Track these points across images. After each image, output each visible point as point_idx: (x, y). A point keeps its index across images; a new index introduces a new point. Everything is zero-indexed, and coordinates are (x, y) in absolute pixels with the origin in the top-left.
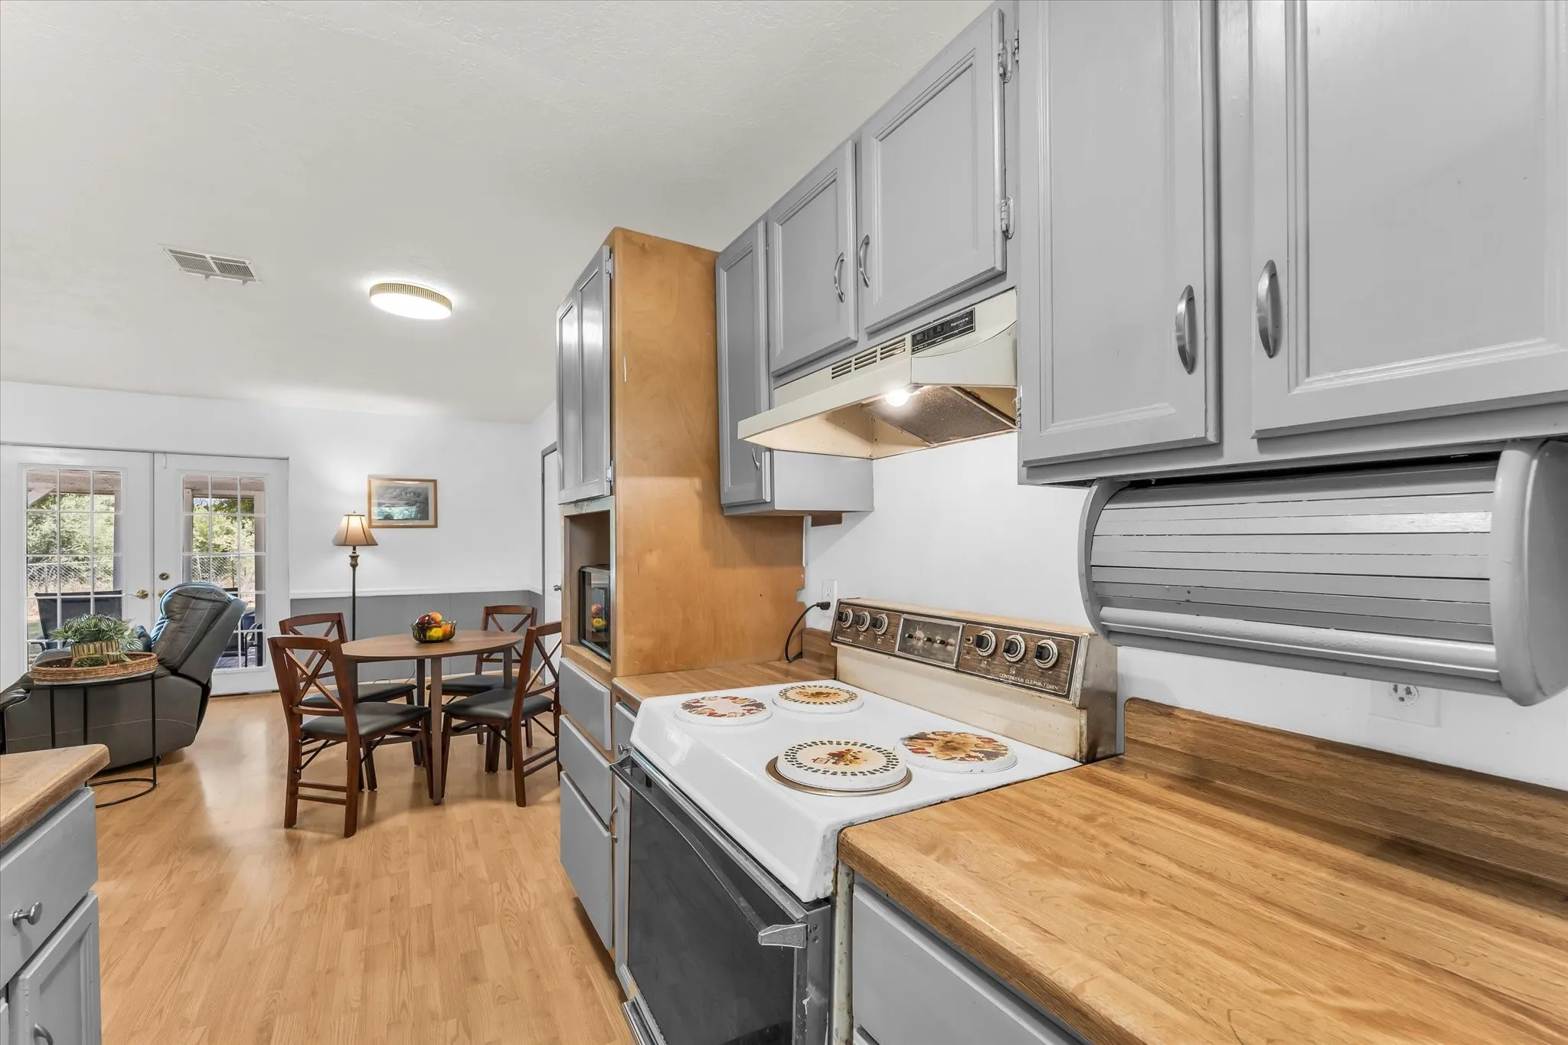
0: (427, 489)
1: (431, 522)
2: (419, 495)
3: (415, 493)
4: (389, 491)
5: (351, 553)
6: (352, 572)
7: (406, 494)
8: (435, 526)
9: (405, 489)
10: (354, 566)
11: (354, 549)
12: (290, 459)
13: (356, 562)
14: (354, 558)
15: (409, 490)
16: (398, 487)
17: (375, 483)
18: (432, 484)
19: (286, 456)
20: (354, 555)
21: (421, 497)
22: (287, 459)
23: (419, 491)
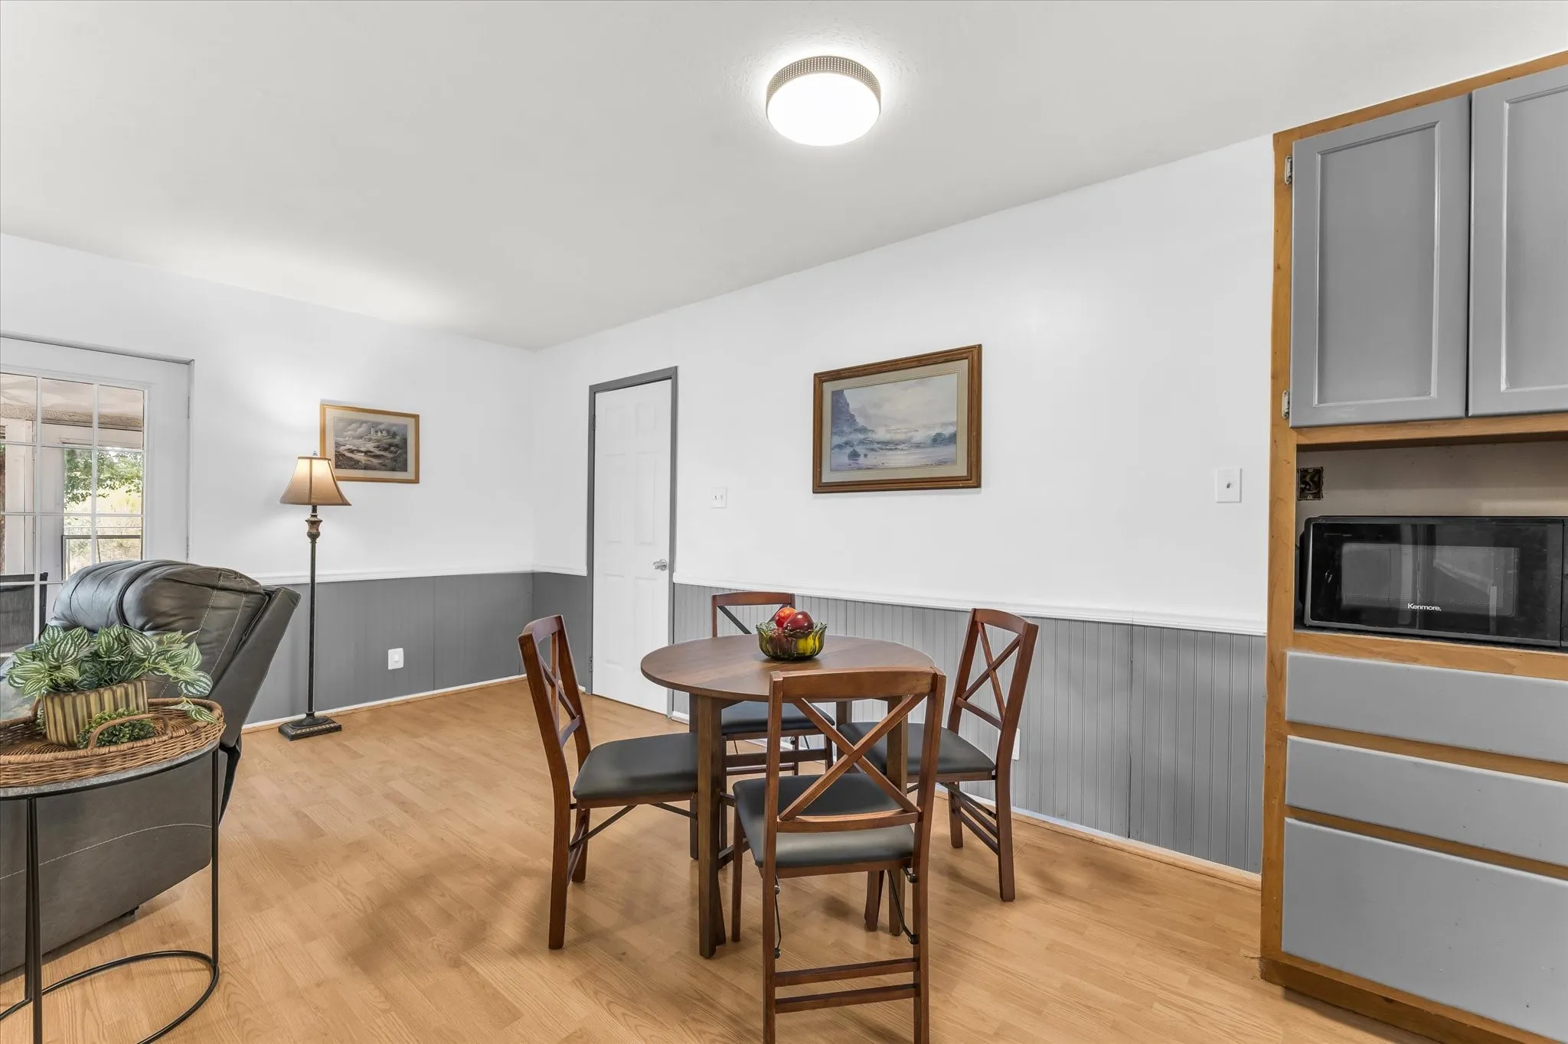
0: (406, 426)
1: (409, 474)
2: (394, 435)
3: (388, 432)
4: (354, 426)
5: (308, 517)
6: (310, 545)
7: (377, 432)
8: (416, 481)
9: (375, 425)
10: (314, 537)
11: (314, 510)
12: (196, 364)
13: (318, 530)
14: (314, 523)
15: (381, 427)
16: (366, 422)
17: (331, 413)
18: (412, 420)
19: (187, 357)
20: (313, 519)
21: (398, 438)
22: (188, 363)
23: (394, 429)
